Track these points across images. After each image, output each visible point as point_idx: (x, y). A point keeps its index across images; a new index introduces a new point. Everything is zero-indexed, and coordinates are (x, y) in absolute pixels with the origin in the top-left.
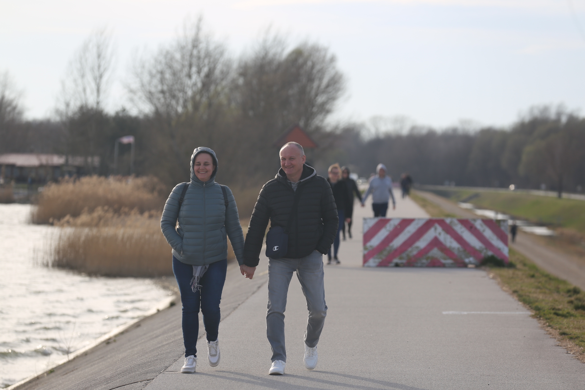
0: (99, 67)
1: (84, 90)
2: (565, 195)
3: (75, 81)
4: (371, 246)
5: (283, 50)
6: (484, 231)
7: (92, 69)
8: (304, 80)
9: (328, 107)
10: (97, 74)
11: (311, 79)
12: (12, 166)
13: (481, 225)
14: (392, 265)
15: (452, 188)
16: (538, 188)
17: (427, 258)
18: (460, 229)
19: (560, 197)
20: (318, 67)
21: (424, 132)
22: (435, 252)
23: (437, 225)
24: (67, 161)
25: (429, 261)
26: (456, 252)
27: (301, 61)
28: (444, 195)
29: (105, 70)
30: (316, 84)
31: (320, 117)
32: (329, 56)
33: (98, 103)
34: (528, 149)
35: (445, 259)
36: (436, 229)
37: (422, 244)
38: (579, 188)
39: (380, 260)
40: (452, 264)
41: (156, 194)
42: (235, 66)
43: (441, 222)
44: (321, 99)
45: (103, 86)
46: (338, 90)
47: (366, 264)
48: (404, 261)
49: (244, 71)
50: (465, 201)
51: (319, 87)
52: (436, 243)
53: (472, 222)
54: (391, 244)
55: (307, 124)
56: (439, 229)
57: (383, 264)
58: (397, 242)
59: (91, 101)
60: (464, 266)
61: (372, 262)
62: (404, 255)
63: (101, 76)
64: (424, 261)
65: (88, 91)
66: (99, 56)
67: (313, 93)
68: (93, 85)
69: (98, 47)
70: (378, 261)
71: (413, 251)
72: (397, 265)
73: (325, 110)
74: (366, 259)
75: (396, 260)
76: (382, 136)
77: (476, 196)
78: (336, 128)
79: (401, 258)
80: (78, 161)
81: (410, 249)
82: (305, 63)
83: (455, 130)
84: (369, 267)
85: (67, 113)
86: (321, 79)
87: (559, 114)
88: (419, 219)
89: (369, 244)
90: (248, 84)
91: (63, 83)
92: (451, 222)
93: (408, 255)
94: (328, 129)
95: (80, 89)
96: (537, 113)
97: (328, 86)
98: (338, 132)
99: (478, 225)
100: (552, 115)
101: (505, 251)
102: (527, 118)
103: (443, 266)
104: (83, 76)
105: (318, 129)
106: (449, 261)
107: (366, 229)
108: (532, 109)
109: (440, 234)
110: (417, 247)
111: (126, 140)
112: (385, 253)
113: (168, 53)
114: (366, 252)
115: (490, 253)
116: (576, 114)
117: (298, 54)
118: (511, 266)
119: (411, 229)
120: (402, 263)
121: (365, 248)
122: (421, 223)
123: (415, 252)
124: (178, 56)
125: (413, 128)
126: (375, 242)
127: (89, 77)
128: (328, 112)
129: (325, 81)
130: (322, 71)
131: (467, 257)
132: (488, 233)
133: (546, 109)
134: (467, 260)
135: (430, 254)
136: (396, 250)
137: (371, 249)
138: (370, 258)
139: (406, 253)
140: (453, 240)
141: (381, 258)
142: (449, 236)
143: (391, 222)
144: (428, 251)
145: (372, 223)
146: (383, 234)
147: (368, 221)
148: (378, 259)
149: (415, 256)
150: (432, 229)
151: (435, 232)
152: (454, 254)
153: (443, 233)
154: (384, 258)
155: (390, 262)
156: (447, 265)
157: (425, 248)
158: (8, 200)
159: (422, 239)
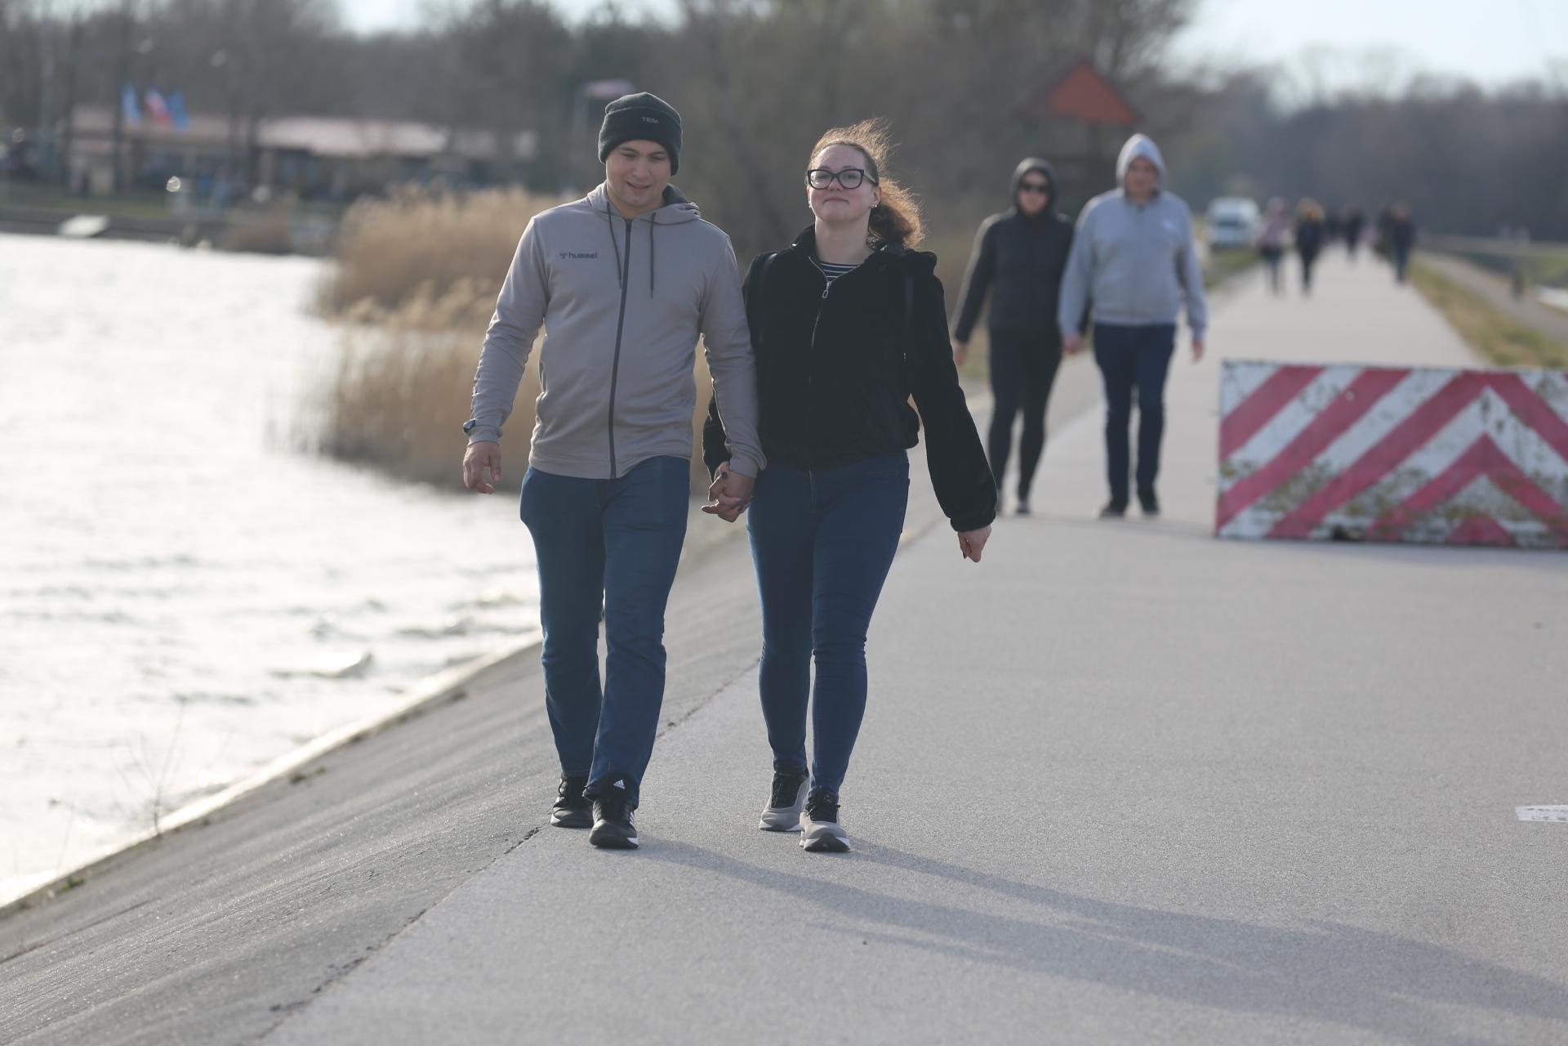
4: (1247, 465)
9: (1180, 8)
12: (302, 155)
14: (1324, 533)
15: (1519, 248)
17: (1450, 515)
21: (1448, 90)
22: (1481, 492)
23: (1490, 394)
24: (451, 141)
25: (1457, 522)
26: (1557, 495)
28: (1493, 264)
31: (1157, 39)
35: (1515, 518)
36: (1486, 408)
37: (1433, 459)
39: (1279, 516)
40: (1541, 536)
43: (1508, 385)
47: (1226, 530)
48: (1366, 522)
52: (1484, 457)
54: (1320, 460)
55: (1117, 59)
56: (1499, 408)
57: (1287, 532)
58: (1343, 453)
61: (1247, 521)
62: (1366, 499)
64: (1440, 523)
70: (1269, 517)
71: (1399, 487)
72: (1339, 536)
73: (1169, 19)
74: (1226, 511)
75: (1336, 518)
76: (1328, 98)
78: (1201, 70)
79: (1354, 512)
80: (481, 144)
81: (1388, 479)
83: (1534, 87)
84: (1236, 538)
88: (1426, 370)
89: (1238, 457)
92: (1544, 384)
93: (1380, 501)
98: (1211, 84)
103: (1507, 543)
105: (1150, 73)
106: (1533, 527)
107: (1232, 402)
109: (1500, 426)
110: (1416, 473)
111: (607, 89)
112: (1298, 489)
114: (1228, 485)
119: (1396, 407)
120: (1358, 529)
121: (1226, 471)
122: (1433, 386)
123: (1406, 491)
125: (1420, 80)
126: (1263, 448)
135: (1463, 498)
136: (1337, 481)
137: (1245, 473)
138: (1240, 507)
139: (1375, 490)
140: (1546, 450)
141: (1282, 508)
142: (1532, 436)
143: (1325, 380)
144: (1456, 488)
145: (1252, 381)
146: (1292, 420)
147: (1240, 372)
148: (1272, 509)
149: (1405, 504)
150: (1474, 409)
151: (1485, 420)
152: (1547, 499)
153: (1511, 423)
154: (1292, 507)
155: (1314, 522)
156: (1521, 541)
157: (1444, 477)
158: (276, 247)
159: (1433, 445)
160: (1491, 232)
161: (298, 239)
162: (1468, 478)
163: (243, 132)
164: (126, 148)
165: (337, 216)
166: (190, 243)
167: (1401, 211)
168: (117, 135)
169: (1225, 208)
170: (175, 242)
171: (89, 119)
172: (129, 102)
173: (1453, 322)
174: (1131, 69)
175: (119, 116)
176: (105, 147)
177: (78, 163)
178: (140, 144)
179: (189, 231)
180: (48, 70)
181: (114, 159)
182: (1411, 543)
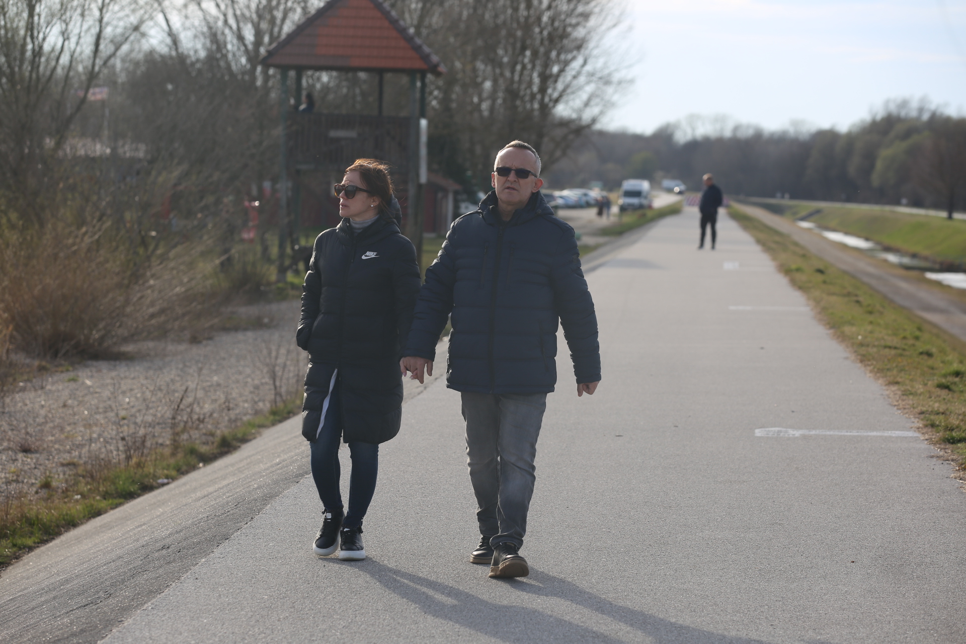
2: (957, 216)
15: (786, 202)
16: (898, 203)
19: (950, 217)
21: (751, 132)
28: (776, 210)
34: (885, 154)
50: (803, 219)
77: (818, 211)
87: (921, 110)
96: (893, 108)
102: (880, 114)
108: (887, 102)
133: (904, 104)
160: (773, 196)
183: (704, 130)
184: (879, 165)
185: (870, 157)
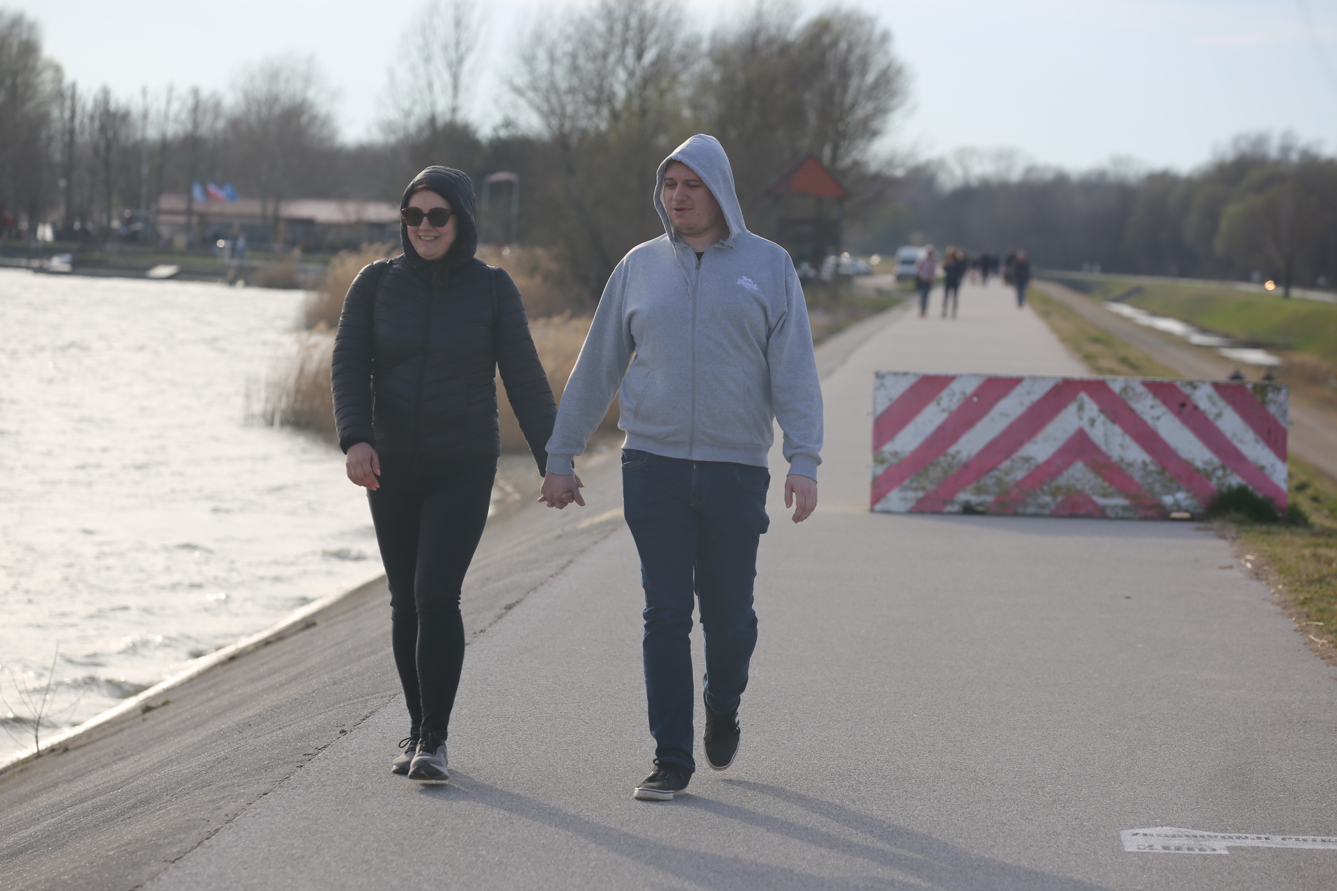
0: (458, 44)
1: (430, 86)
2: (1296, 293)
3: (413, 69)
4: (895, 454)
5: (794, 17)
6: (1219, 415)
7: (445, 48)
8: (832, 76)
9: (875, 124)
10: (453, 56)
11: (845, 74)
12: (309, 223)
13: (1210, 398)
14: (956, 508)
15: (1096, 277)
16: (1247, 278)
17: (1054, 494)
18: (1149, 409)
19: (1289, 295)
20: (858, 52)
21: (1049, 176)
22: (1079, 475)
23: (1084, 396)
25: (1060, 499)
26: (1137, 476)
27: (827, 39)
28: (1081, 288)
29: (469, 49)
30: (854, 82)
31: (861, 143)
32: (878, 31)
33: (454, 110)
34: (1233, 211)
35: (1105, 496)
36: (1081, 408)
37: (1041, 449)
38: (1321, 280)
39: (920, 494)
40: (1124, 508)
41: (538, 279)
42: (705, 46)
43: (1099, 390)
44: (860, 113)
45: (464, 79)
46: (892, 94)
47: (878, 507)
48: (989, 499)
49: (722, 56)
50: (1118, 300)
51: (859, 88)
52: (1080, 446)
53: (1187, 390)
54: (952, 450)
55: (835, 157)
56: (1092, 408)
57: (927, 507)
58: (971, 444)
59: (442, 105)
60: (1162, 515)
61: (895, 498)
62: (989, 481)
63: (460, 61)
64: (1047, 499)
65: (437, 87)
66: (458, 23)
67: (849, 99)
68: (447, 77)
69: (457, 7)
70: (913, 496)
71: (1014, 471)
72: (968, 510)
73: (869, 131)
74: (878, 495)
75: (965, 496)
76: (974, 182)
77: (1138, 290)
78: (890, 163)
79: (979, 491)
81: (1006, 464)
82: (835, 43)
83: (1102, 175)
84: (887, 512)
85: (405, 128)
86: (863, 73)
87: (1286, 149)
88: (1034, 379)
89: (888, 448)
90: (727, 80)
91: (391, 75)
92: (1125, 389)
93: (999, 481)
94: (873, 167)
95: (423, 83)
96: (1245, 146)
97: (876, 85)
98: (899, 173)
99: (1203, 398)
100: (1273, 151)
101: (1279, 474)
102: (1230, 155)
103: (1100, 514)
104: (428, 60)
105: (856, 164)
106: (1119, 501)
107: (883, 405)
108: (1236, 140)
109: (1092, 422)
110: (1027, 460)
111: (501, 176)
112: (935, 473)
113: (583, 20)
114: (880, 470)
115: (1235, 480)
116: (1315, 150)
117: (822, 28)
118: (1294, 519)
119: (1011, 407)
120: (981, 504)
121: (878, 460)
122: (1039, 391)
123: (1020, 475)
124: (601, 26)
125: (1030, 170)
126: (907, 441)
127: (439, 63)
128: (875, 134)
129: (870, 78)
130: (864, 62)
131: (1170, 492)
132: (1231, 423)
133: (1261, 140)
134: (1168, 500)
135: (1063, 480)
136: (966, 466)
137: (894, 461)
138: (890, 489)
139: (996, 473)
140: (1128, 440)
141: (923, 489)
142: (1117, 429)
143: (955, 386)
144: (1059, 472)
145: (898, 388)
146: (930, 419)
147: (889, 381)
148: (915, 490)
149: (1018, 484)
150: (1072, 408)
151: (1081, 418)
152: (1130, 479)
153: (1101, 419)
154: (930, 487)
155: (949, 500)
156: (1110, 513)
157: (1048, 463)
158: (288, 284)
159: (1039, 437)
160: (1077, 268)
161: (301, 277)
162: (1068, 464)
163: (270, 209)
164: (195, 219)
165: (326, 263)
166: (232, 283)
167: (1021, 255)
168: (189, 212)
169: (905, 252)
170: (221, 282)
171: (169, 202)
172: (197, 192)
173: (1055, 329)
174: (845, 162)
175: (190, 199)
176: (182, 219)
177: (165, 231)
178: (203, 216)
179: (231, 273)
180: (145, 170)
181: (187, 228)
182: (1025, 515)
183: (982, 169)
184: (1224, 225)
185: (1212, 215)
